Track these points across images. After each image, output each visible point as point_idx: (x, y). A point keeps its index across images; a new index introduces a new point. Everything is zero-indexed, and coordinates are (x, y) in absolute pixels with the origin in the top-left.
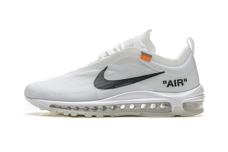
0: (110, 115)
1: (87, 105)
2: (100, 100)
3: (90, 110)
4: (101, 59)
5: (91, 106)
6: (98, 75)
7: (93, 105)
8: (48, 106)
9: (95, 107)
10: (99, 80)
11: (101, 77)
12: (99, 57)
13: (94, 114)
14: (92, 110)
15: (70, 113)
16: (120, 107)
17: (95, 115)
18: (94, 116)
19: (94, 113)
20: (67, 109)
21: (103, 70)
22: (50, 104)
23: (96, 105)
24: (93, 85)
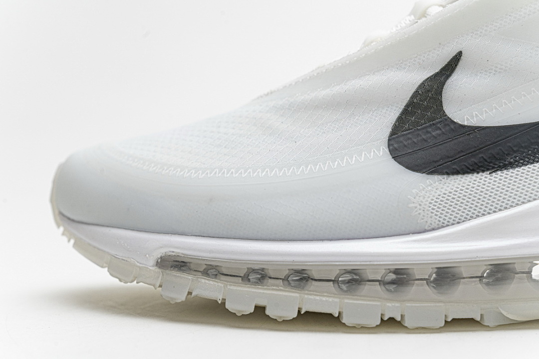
0: (478, 319)
1: (354, 263)
2: (425, 231)
3: (367, 288)
4: (424, 19)
5: (377, 267)
6: (412, 97)
7: (387, 261)
8: (151, 262)
9: (397, 272)
10: (418, 124)
11: (427, 108)
12: (413, 13)
13: (393, 309)
14: (377, 287)
15: (261, 303)
16: (529, 273)
17: (399, 319)
18: (390, 324)
19: (389, 304)
20: (246, 278)
21: (436, 75)
22: (158, 254)
23: (399, 263)
24: (383, 151)
